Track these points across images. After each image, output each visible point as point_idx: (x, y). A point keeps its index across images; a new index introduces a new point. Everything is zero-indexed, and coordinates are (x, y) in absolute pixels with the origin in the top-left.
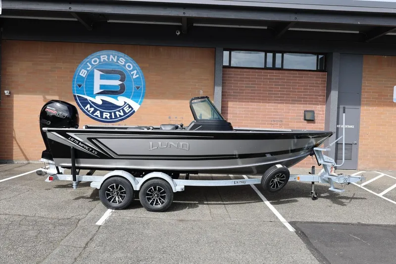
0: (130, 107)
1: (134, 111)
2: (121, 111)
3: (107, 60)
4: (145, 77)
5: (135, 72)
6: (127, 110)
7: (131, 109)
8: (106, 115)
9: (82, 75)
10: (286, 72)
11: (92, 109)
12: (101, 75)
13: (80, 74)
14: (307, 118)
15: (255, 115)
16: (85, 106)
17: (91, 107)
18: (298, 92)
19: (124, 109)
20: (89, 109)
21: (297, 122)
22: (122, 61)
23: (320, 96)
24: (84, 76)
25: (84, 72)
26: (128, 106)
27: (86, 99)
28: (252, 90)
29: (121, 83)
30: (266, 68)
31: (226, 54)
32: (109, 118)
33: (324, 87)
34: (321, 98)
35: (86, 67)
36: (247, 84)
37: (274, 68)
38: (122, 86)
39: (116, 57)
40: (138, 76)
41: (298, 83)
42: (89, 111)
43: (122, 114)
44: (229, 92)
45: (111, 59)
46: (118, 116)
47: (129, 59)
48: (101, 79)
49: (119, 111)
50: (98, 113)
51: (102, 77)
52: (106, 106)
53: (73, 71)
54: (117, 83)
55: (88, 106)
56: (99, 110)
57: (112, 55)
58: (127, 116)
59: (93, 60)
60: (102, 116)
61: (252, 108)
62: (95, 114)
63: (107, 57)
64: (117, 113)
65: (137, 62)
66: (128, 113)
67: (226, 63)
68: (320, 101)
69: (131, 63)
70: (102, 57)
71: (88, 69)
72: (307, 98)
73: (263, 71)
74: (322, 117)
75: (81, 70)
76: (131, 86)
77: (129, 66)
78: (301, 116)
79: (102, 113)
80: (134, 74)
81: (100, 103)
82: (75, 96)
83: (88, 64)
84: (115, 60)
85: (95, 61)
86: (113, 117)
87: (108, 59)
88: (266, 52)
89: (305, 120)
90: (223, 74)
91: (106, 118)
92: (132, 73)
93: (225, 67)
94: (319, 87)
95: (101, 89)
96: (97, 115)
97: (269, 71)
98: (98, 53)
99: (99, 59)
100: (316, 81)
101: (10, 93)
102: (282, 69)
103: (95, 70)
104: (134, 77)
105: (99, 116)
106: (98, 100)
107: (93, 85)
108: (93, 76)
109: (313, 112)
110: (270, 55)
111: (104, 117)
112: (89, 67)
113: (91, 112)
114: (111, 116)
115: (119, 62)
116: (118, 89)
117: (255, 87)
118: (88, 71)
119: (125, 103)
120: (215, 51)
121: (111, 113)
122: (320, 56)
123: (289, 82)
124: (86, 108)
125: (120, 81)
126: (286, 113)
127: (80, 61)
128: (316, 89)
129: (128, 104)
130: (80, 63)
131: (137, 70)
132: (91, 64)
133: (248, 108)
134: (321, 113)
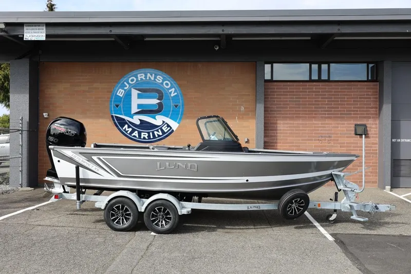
0: (168, 126)
1: (173, 130)
2: (160, 130)
3: (144, 79)
4: (184, 95)
5: (173, 89)
6: (165, 129)
7: (169, 128)
8: (144, 135)
9: (120, 95)
10: (333, 84)
11: (130, 129)
12: (138, 94)
13: (118, 94)
14: (358, 133)
15: (301, 130)
16: (122, 126)
17: (129, 127)
18: (347, 104)
19: (163, 128)
20: (127, 130)
21: (347, 137)
22: (159, 79)
23: (372, 108)
24: (121, 96)
25: (120, 93)
26: (166, 125)
27: (124, 119)
28: (296, 104)
29: (159, 101)
30: (311, 81)
31: (267, 67)
32: (147, 138)
33: (376, 98)
34: (373, 111)
35: (123, 87)
36: (291, 98)
37: (320, 80)
38: (160, 105)
39: (153, 75)
40: (176, 94)
41: (346, 95)
42: (127, 132)
43: (161, 134)
44: (272, 108)
45: (148, 77)
46: (157, 136)
47: (166, 76)
48: (138, 98)
49: (157, 131)
50: (136, 134)
51: (139, 97)
52: (144, 125)
53: (111, 91)
54: (155, 101)
55: (126, 126)
56: (137, 130)
57: (149, 73)
58: (166, 135)
59: (130, 79)
60: (140, 136)
61: (298, 124)
62: (133, 135)
63: (144, 76)
64: (156, 133)
65: (175, 79)
66: (167, 132)
67: (268, 76)
68: (372, 114)
69: (169, 81)
70: (139, 75)
71: (125, 88)
72: (357, 111)
73: (308, 84)
74: (375, 131)
75: (118, 90)
76: (169, 105)
77: (167, 84)
78: (352, 130)
79: (140, 134)
80: (172, 92)
81: (138, 123)
82: (112, 116)
83: (125, 83)
84: (152, 79)
85: (132, 80)
86: (152, 137)
87: (146, 77)
88: (311, 63)
89: (356, 134)
90: (265, 88)
91: (144, 138)
92: (170, 91)
93: (266, 81)
94: (370, 98)
95: (138, 108)
96: (135, 135)
97: (314, 83)
98: (135, 72)
99: (136, 77)
100: (366, 92)
101: (48, 115)
102: (328, 81)
103: (132, 89)
104: (172, 95)
105: (137, 137)
106: (136, 120)
107: (130, 104)
108: (131, 95)
109: (365, 126)
110: (315, 67)
111: (142, 138)
112: (126, 86)
113: (128, 132)
114: (149, 136)
115: (156, 80)
116: (157, 108)
117: (300, 101)
118: (125, 90)
119: (164, 122)
120: (256, 64)
121: (149, 133)
122: (371, 65)
123: (336, 95)
124: (124, 129)
125: (158, 99)
126: (333, 127)
127: (117, 81)
128: (367, 101)
129: (166, 123)
130: (117, 82)
131: (175, 88)
132: (128, 83)
133: (293, 124)
134: (374, 126)
